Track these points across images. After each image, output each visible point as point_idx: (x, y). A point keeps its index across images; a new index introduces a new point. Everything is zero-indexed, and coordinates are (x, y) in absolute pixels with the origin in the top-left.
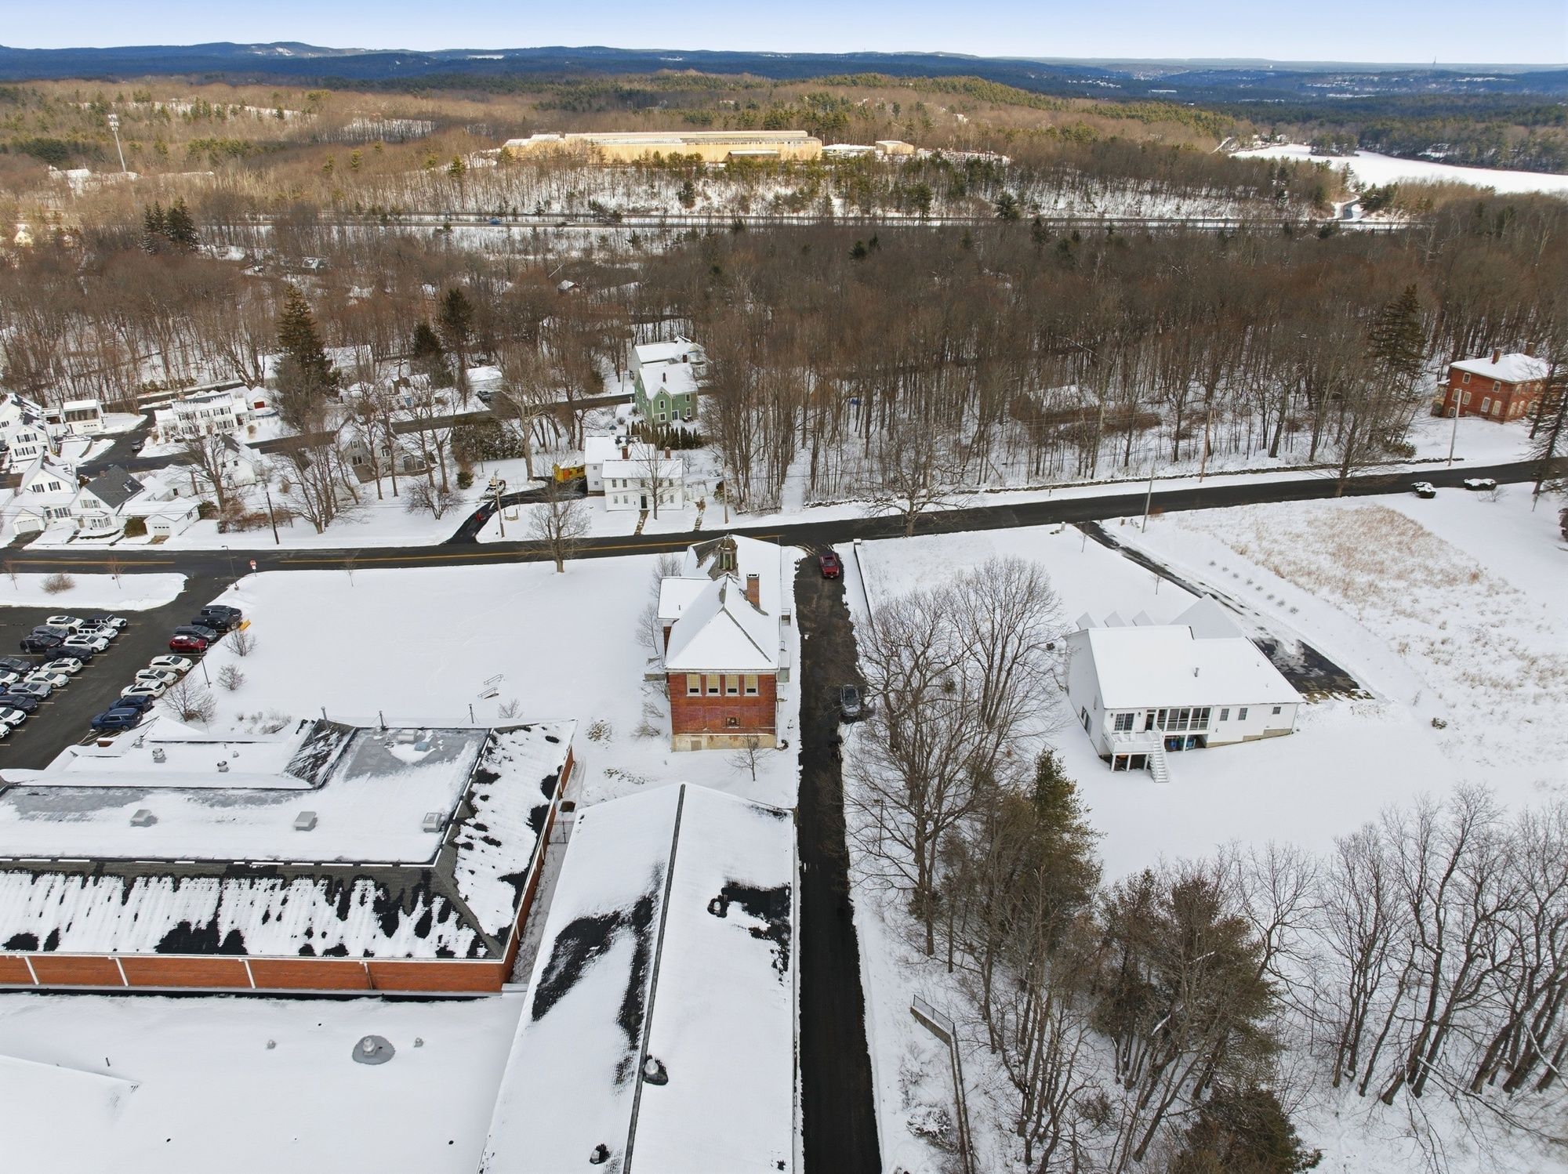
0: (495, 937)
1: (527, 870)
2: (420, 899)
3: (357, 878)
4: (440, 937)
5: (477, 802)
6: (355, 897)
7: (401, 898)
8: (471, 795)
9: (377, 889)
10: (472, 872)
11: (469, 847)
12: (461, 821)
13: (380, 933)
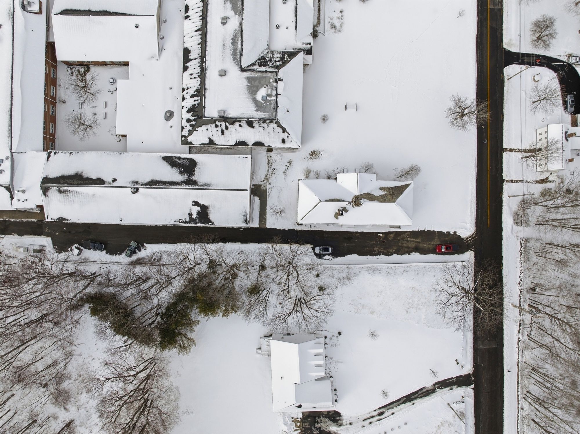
0: (188, 141)
1: (217, 145)
2: (195, 117)
3: (201, 97)
4: (186, 126)
5: (237, 124)
6: (196, 98)
7: (196, 112)
8: (240, 121)
9: (198, 104)
10: (207, 130)
11: (217, 126)
12: (226, 121)
13: (187, 109)
